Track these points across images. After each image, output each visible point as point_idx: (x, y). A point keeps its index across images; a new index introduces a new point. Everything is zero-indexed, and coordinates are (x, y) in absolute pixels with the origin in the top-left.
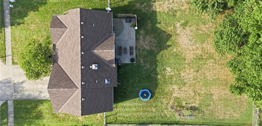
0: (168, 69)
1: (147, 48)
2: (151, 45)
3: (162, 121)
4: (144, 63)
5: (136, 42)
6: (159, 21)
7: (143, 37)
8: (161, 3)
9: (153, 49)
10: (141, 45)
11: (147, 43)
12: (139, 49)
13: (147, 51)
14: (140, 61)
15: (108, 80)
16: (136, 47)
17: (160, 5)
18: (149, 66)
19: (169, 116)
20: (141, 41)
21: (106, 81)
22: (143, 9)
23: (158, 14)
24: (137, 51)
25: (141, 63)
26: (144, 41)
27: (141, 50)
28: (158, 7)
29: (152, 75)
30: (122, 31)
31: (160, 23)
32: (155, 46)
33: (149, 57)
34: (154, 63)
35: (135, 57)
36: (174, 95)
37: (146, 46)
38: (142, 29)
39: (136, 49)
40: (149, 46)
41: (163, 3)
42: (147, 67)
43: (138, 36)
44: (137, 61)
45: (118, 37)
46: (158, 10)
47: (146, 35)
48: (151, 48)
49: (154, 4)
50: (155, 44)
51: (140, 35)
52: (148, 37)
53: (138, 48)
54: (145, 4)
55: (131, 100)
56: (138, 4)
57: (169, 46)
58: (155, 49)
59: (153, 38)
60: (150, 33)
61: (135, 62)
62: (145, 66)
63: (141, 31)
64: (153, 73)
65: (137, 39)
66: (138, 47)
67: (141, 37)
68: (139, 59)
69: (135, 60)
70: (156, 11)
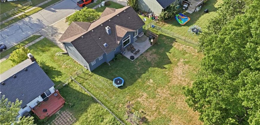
0: (151, 81)
4: (138, 65)
5: (145, 52)
6: (170, 51)
7: (152, 53)
8: (180, 44)
9: (152, 62)
10: (146, 56)
12: (143, 57)
13: (147, 61)
14: (137, 62)
16: (142, 54)
18: (139, 69)
19: (120, 110)
20: (148, 54)
21: (105, 44)
22: (166, 41)
23: (173, 48)
25: (135, 64)
26: (150, 55)
27: (144, 58)
28: (176, 45)
29: (136, 75)
30: (142, 42)
31: (170, 53)
33: (145, 65)
34: (145, 70)
35: (136, 58)
36: (139, 99)
37: (149, 58)
38: (155, 49)
39: (141, 55)
40: (151, 59)
41: (182, 45)
42: (137, 69)
43: (149, 50)
44: (135, 61)
47: (155, 53)
48: (151, 61)
50: (156, 61)
52: (155, 55)
54: (169, 40)
55: (105, 78)
56: (165, 37)
57: (164, 68)
58: (154, 63)
59: (158, 57)
60: (158, 54)
61: (132, 61)
62: (137, 68)
63: (153, 49)
64: (138, 75)
65: (147, 51)
66: (143, 55)
67: (151, 52)
68: (137, 61)
69: (134, 60)
70: (173, 46)
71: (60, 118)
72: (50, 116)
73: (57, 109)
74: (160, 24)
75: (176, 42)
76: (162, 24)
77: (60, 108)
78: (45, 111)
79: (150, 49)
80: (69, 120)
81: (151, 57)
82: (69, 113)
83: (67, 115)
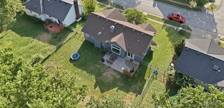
1: (105, 74)
2: (105, 77)
3: (50, 57)
4: (96, 67)
5: (114, 69)
6: (119, 91)
7: (114, 75)
9: (102, 77)
10: (109, 71)
11: (108, 75)
13: (103, 72)
14: (99, 65)
15: (100, 34)
16: (110, 67)
17: (131, 99)
18: (91, 68)
20: (111, 72)
21: (100, 33)
22: (135, 86)
23: (124, 93)
24: (107, 67)
25: (97, 64)
26: (110, 74)
27: (106, 69)
28: (131, 96)
29: (84, 67)
30: (127, 65)
31: (117, 91)
32: (102, 79)
33: (97, 72)
34: (91, 72)
37: (106, 74)
38: (120, 78)
40: (105, 75)
41: (131, 101)
43: (117, 72)
44: (100, 63)
45: (125, 61)
46: (128, 95)
47: (114, 78)
48: (103, 76)
49: (135, 95)
50: (104, 80)
51: (117, 74)
52: (112, 79)
53: (109, 68)
54: (138, 89)
56: (141, 85)
57: (95, 87)
58: (100, 78)
59: (109, 81)
60: (114, 81)
61: (100, 62)
62: (93, 66)
63: (119, 76)
65: (115, 71)
67: (115, 74)
68: (101, 65)
69: (102, 63)
70: (128, 93)
71: (47, 35)
72: (48, 30)
73: (52, 31)
74: (163, 78)
75: (136, 96)
76: (164, 80)
77: (53, 32)
78: (51, 27)
79: (119, 73)
80: (45, 39)
81: (109, 75)
82: (50, 38)
83: (49, 37)
